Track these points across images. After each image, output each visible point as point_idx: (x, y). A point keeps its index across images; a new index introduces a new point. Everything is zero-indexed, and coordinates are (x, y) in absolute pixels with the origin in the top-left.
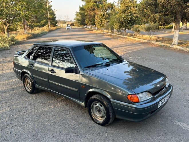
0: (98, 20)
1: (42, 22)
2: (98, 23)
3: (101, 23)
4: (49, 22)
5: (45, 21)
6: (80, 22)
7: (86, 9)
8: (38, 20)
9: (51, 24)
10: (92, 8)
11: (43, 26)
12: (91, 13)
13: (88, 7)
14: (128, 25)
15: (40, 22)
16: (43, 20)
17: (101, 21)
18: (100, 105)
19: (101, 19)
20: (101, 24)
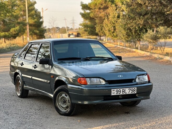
0: (109, 25)
1: (12, 30)
2: (109, 31)
3: (115, 29)
4: (28, 30)
5: (17, 28)
6: (89, 29)
7: (92, 7)
8: (6, 27)
9: (33, 33)
10: (102, 5)
11: (14, 37)
12: (101, 14)
13: (96, 4)
14: (140, 32)
15: (9, 31)
16: (14, 27)
17: (114, 27)
18: (65, 95)
19: (114, 24)
20: (113, 32)
